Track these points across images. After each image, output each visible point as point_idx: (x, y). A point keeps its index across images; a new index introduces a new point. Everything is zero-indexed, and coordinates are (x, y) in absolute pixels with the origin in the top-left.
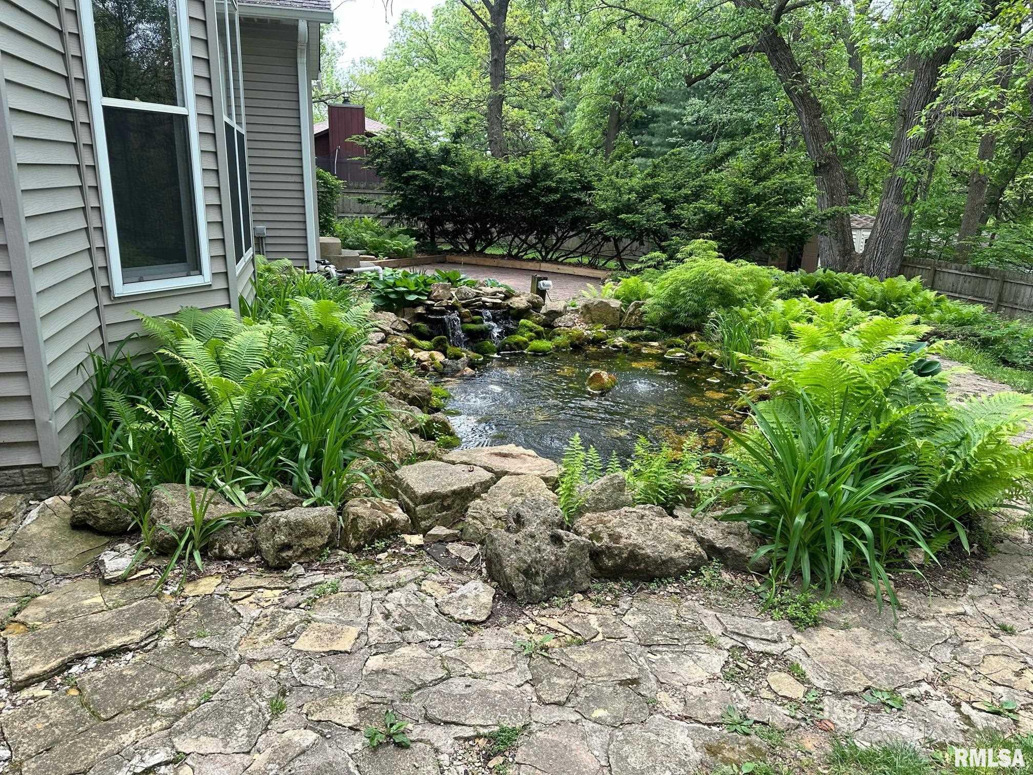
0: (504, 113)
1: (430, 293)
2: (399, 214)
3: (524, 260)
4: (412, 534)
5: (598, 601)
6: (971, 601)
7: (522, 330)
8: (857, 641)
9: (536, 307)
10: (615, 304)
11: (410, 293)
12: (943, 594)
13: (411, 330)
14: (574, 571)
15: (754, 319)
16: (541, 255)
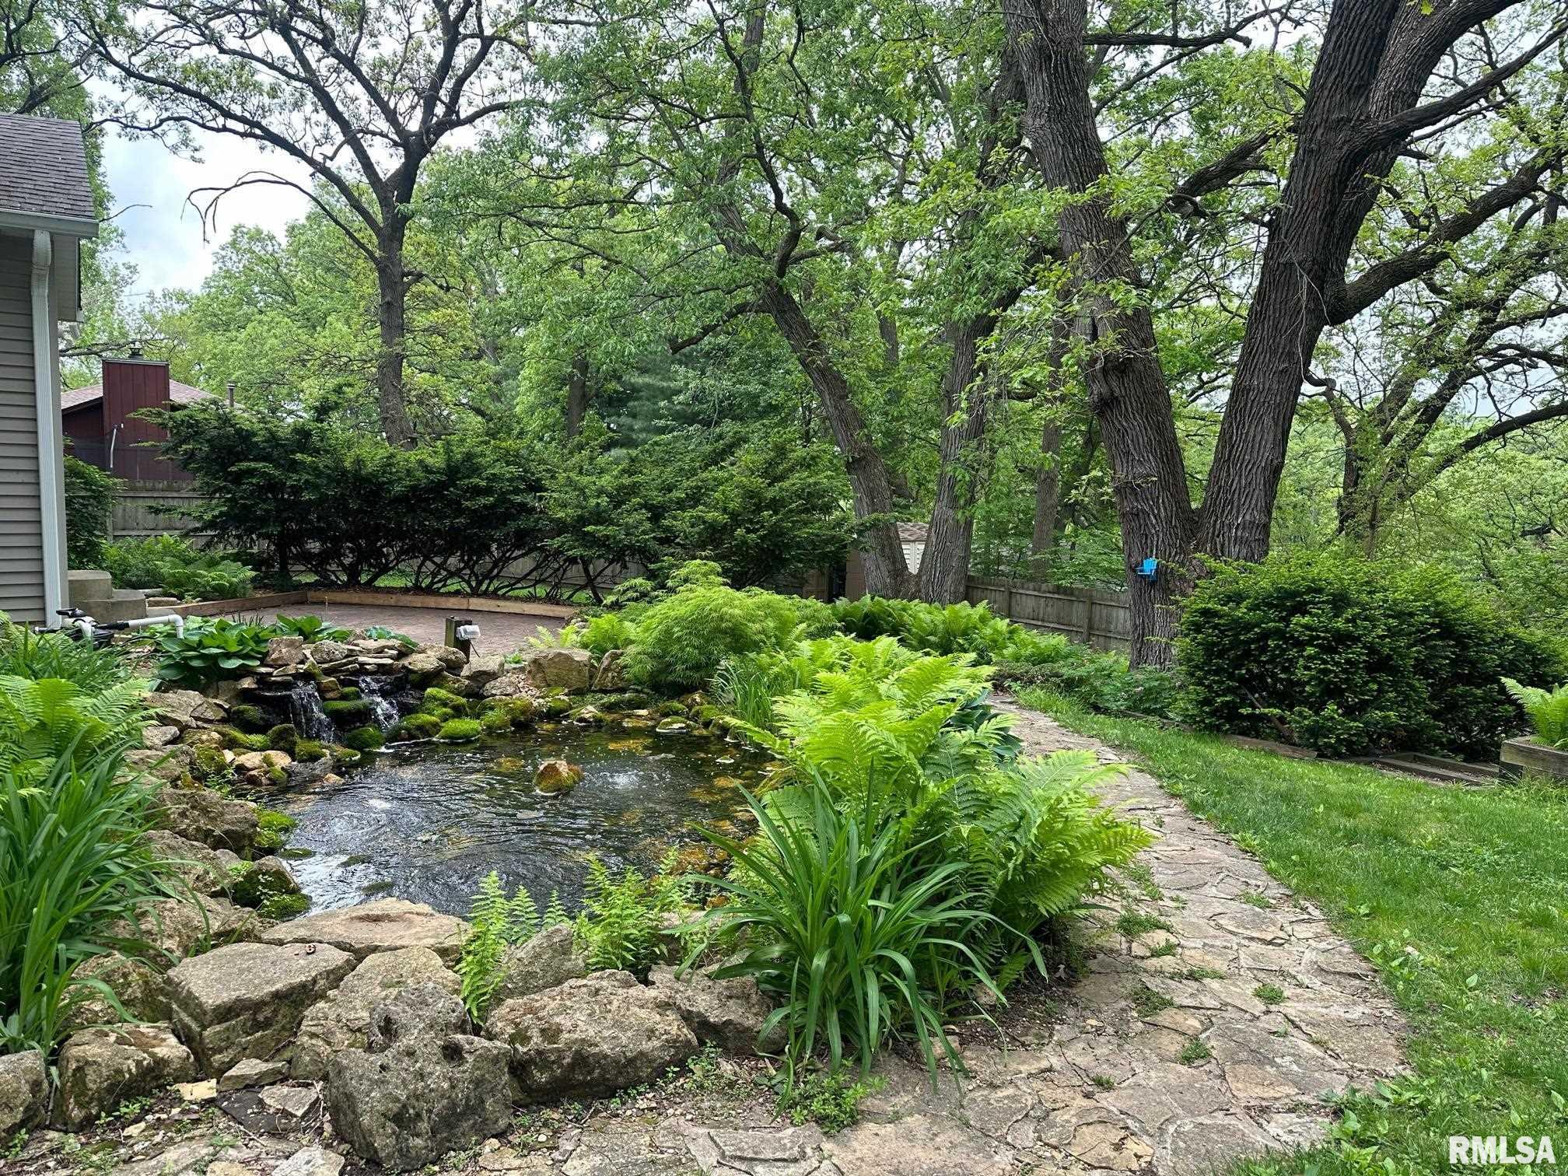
0: (405, 379)
1: (267, 654)
2: (224, 529)
3: (443, 595)
4: (196, 1080)
5: (525, 1145)
6: (1058, 1049)
7: (430, 705)
8: (910, 1137)
9: (454, 667)
10: (582, 656)
11: (228, 656)
12: (1023, 1044)
13: (231, 718)
14: (483, 1102)
15: (776, 669)
16: (470, 586)
